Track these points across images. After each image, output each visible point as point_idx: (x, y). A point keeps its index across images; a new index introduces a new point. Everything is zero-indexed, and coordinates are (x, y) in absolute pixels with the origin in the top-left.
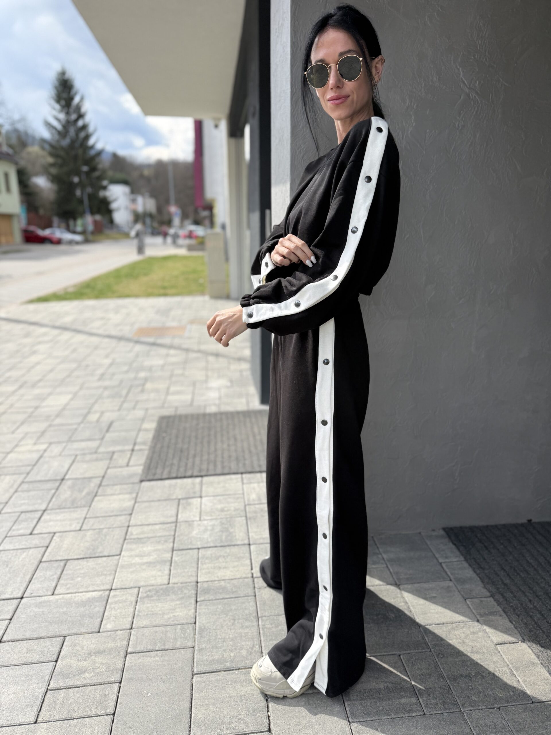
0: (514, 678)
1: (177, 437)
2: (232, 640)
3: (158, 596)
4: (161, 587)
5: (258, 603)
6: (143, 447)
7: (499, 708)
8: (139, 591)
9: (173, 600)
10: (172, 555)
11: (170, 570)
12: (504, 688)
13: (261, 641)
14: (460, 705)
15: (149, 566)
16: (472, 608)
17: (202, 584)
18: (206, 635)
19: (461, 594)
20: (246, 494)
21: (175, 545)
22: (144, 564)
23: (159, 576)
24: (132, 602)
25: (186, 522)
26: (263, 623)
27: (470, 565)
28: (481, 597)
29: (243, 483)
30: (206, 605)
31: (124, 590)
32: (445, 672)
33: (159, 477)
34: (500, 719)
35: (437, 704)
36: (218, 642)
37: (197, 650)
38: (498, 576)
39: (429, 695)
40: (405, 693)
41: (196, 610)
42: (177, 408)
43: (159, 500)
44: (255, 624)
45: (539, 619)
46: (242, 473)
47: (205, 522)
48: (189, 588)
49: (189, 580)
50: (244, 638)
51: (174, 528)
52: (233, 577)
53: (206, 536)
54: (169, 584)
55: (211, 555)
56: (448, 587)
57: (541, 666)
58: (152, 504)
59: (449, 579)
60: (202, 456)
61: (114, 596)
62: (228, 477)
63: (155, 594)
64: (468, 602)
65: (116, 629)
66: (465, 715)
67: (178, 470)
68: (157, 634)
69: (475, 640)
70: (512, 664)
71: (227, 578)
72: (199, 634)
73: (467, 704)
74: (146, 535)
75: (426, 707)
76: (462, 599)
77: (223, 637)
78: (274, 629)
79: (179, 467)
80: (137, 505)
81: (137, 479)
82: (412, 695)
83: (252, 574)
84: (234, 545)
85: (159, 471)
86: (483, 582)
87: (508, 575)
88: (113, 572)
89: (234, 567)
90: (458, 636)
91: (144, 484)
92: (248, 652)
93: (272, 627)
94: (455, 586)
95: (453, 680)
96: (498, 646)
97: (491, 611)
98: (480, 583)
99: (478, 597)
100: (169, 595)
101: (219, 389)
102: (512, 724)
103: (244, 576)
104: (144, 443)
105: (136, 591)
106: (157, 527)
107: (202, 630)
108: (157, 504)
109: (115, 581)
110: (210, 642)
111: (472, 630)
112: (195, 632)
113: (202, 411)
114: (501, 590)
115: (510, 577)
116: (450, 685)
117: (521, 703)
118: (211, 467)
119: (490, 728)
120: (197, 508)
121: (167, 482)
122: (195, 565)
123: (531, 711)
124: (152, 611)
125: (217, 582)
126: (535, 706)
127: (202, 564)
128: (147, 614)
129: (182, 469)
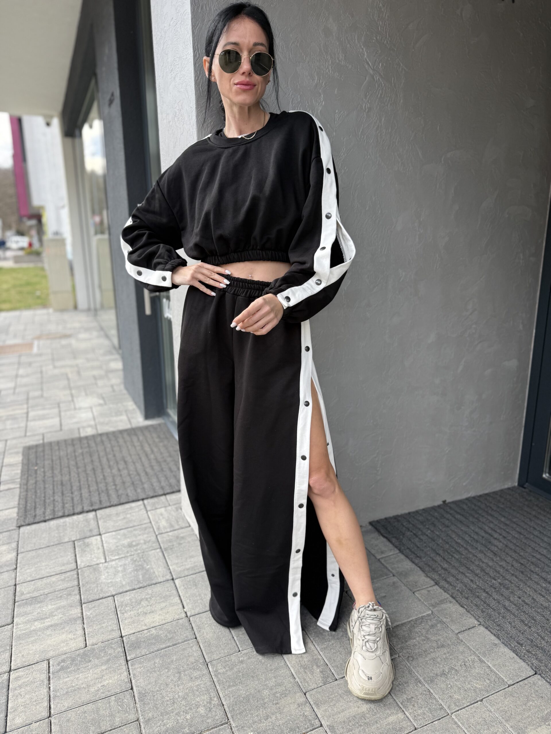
0: (484, 664)
1: (52, 469)
2: (184, 698)
3: (76, 665)
4: (78, 652)
5: (201, 646)
6: (12, 486)
7: (482, 700)
8: (49, 663)
9: (97, 666)
10: (82, 609)
11: (84, 628)
12: (480, 678)
13: (217, 690)
14: (446, 707)
15: (55, 630)
16: (422, 601)
17: (129, 638)
18: (150, 700)
19: (408, 588)
20: (153, 523)
21: (82, 598)
22: (48, 628)
23: (71, 639)
24: (43, 681)
25: (88, 566)
26: (215, 669)
27: (407, 557)
28: (428, 587)
29: (147, 512)
30: (140, 663)
31: (29, 667)
32: (420, 675)
33: (42, 519)
34: (488, 712)
35: (424, 714)
36: (167, 705)
37: (143, 723)
38: (436, 562)
39: (414, 706)
40: (390, 710)
41: (129, 671)
42: (43, 435)
43: (49, 546)
44: (205, 671)
45: (486, 598)
46: (143, 500)
47: (114, 563)
48: (113, 646)
49: (111, 637)
50: (197, 693)
51: (76, 576)
52: (164, 622)
53: (118, 580)
54: (86, 646)
55: (131, 600)
56: (394, 583)
57: (503, 645)
58: (40, 551)
59: (392, 575)
60: (89, 486)
61: (17, 678)
62: (127, 506)
63: (71, 664)
64: (417, 594)
65: (30, 722)
66: (453, 717)
67: (63, 507)
68: (86, 715)
69: (436, 634)
70: (478, 650)
71: (157, 624)
72: (141, 701)
73: (453, 706)
74: (42, 592)
75: (415, 720)
76: (411, 593)
77: (171, 698)
78: (229, 673)
79: (63, 503)
80: (19, 557)
81: (14, 526)
82: (397, 711)
83: (186, 613)
84: (156, 584)
85: (39, 512)
86: (423, 571)
87: (444, 559)
88: (8, 648)
89: (162, 609)
90: (419, 633)
91: (22, 529)
92: (206, 709)
93: (227, 671)
94: (400, 580)
95: (431, 682)
96: (459, 635)
97: (441, 599)
98: (421, 572)
99: (424, 587)
100: (90, 661)
101: (91, 408)
102: (499, 713)
103: (178, 617)
104: (13, 481)
105: (45, 664)
106: (54, 579)
107: (143, 695)
108: (46, 551)
109: (13, 658)
110: (157, 708)
111: (430, 624)
112: (135, 700)
113: (76, 435)
114: (443, 576)
115: (447, 561)
116: (429, 688)
117: (500, 690)
118: (104, 498)
119: (481, 725)
120: (99, 548)
121: (53, 523)
122: (114, 617)
123: (511, 695)
124: (73, 687)
125: (146, 631)
126: (512, 689)
127: (123, 613)
128: (67, 692)
129: (68, 506)
